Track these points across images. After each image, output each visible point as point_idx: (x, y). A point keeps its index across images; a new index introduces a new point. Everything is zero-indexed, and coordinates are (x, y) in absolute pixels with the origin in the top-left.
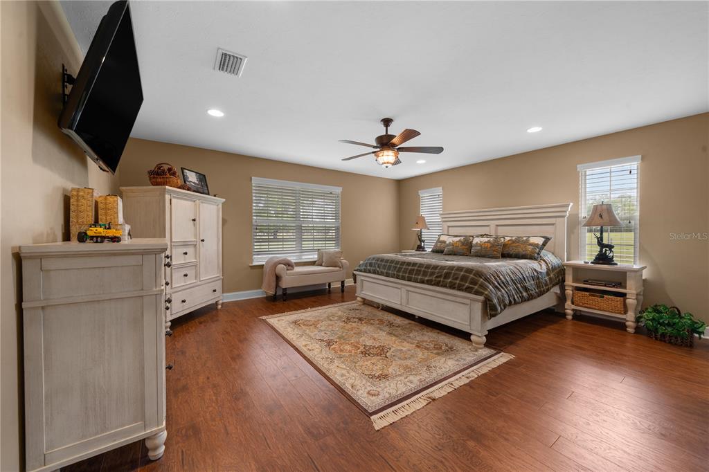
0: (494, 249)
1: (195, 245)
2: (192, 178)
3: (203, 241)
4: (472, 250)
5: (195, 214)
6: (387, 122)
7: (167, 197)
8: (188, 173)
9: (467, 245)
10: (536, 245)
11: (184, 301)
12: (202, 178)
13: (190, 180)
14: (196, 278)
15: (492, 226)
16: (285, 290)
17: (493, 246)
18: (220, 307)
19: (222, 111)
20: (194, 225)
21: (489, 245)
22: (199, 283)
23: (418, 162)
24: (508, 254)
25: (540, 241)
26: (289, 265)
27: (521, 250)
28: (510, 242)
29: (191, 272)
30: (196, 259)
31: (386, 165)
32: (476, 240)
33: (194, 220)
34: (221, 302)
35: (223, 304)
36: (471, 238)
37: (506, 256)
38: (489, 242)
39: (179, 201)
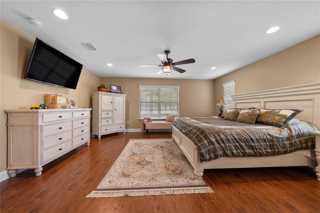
0: (250, 117)
1: (112, 111)
2: (114, 88)
3: (116, 109)
4: (238, 118)
5: (113, 100)
6: (167, 52)
7: (100, 95)
8: (113, 87)
9: (236, 114)
10: (284, 116)
11: (106, 130)
12: (119, 88)
13: (113, 89)
14: (113, 122)
15: (262, 102)
16: (147, 130)
17: (250, 115)
18: (124, 133)
19: (112, 64)
20: (112, 104)
21: (247, 115)
22: (114, 124)
23: (212, 68)
24: (261, 121)
25: (289, 113)
26: (149, 120)
27: (270, 120)
28: (264, 114)
29: (110, 120)
30: (112, 115)
31: (166, 73)
32: (242, 112)
33: (112, 102)
34: (124, 132)
35: (126, 133)
36: (239, 110)
37: (258, 122)
38: (248, 113)
39: (105, 96)
